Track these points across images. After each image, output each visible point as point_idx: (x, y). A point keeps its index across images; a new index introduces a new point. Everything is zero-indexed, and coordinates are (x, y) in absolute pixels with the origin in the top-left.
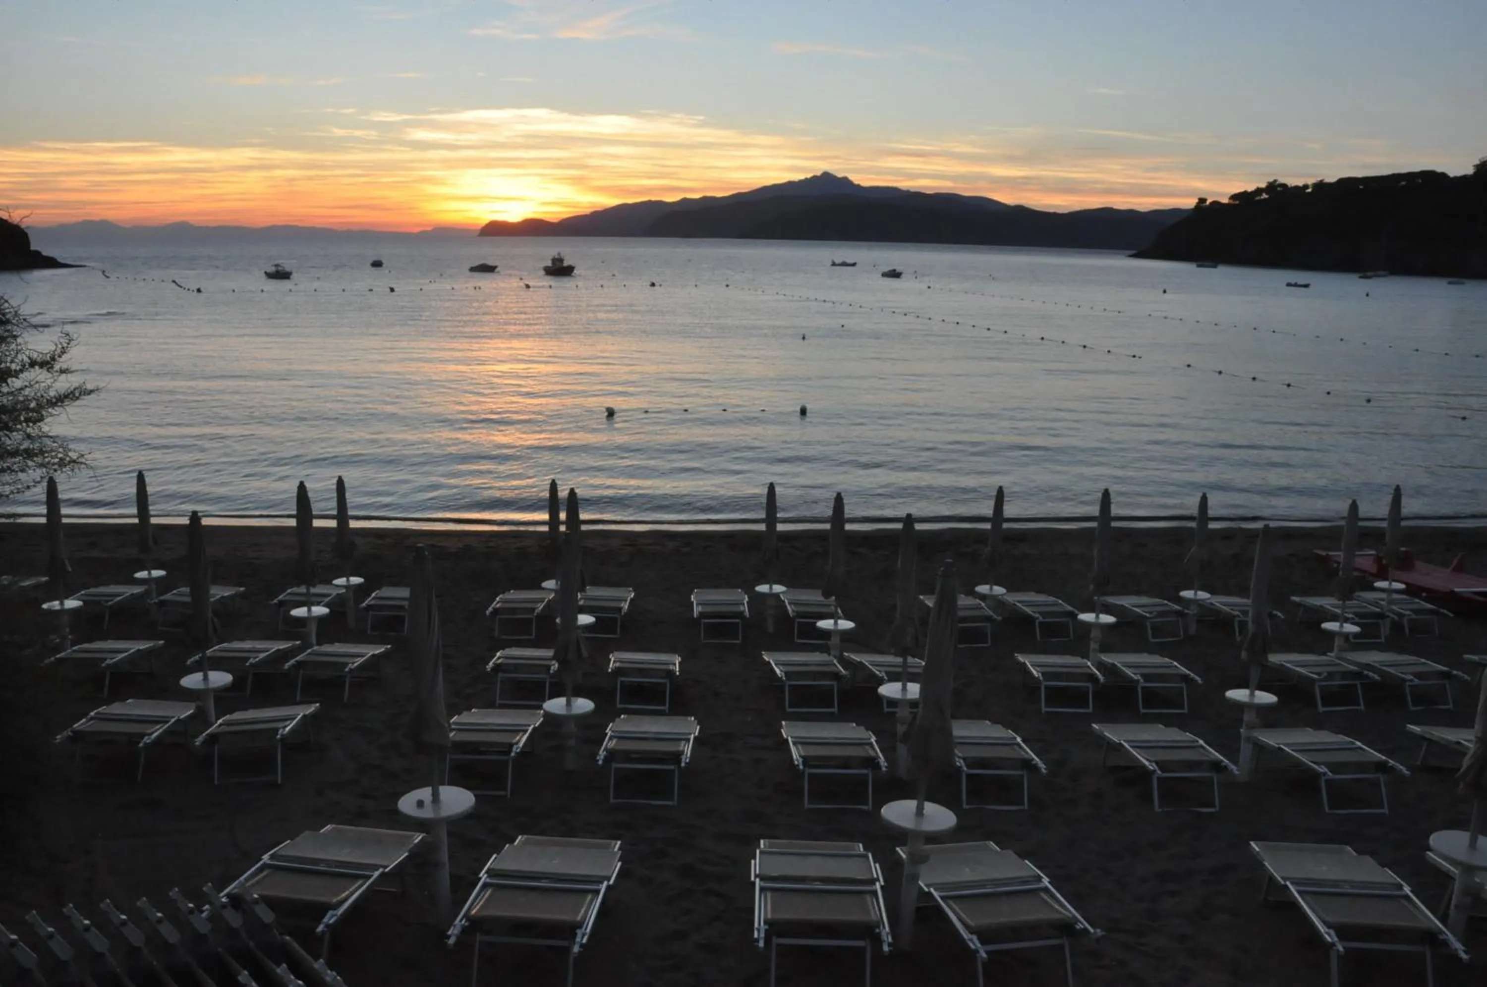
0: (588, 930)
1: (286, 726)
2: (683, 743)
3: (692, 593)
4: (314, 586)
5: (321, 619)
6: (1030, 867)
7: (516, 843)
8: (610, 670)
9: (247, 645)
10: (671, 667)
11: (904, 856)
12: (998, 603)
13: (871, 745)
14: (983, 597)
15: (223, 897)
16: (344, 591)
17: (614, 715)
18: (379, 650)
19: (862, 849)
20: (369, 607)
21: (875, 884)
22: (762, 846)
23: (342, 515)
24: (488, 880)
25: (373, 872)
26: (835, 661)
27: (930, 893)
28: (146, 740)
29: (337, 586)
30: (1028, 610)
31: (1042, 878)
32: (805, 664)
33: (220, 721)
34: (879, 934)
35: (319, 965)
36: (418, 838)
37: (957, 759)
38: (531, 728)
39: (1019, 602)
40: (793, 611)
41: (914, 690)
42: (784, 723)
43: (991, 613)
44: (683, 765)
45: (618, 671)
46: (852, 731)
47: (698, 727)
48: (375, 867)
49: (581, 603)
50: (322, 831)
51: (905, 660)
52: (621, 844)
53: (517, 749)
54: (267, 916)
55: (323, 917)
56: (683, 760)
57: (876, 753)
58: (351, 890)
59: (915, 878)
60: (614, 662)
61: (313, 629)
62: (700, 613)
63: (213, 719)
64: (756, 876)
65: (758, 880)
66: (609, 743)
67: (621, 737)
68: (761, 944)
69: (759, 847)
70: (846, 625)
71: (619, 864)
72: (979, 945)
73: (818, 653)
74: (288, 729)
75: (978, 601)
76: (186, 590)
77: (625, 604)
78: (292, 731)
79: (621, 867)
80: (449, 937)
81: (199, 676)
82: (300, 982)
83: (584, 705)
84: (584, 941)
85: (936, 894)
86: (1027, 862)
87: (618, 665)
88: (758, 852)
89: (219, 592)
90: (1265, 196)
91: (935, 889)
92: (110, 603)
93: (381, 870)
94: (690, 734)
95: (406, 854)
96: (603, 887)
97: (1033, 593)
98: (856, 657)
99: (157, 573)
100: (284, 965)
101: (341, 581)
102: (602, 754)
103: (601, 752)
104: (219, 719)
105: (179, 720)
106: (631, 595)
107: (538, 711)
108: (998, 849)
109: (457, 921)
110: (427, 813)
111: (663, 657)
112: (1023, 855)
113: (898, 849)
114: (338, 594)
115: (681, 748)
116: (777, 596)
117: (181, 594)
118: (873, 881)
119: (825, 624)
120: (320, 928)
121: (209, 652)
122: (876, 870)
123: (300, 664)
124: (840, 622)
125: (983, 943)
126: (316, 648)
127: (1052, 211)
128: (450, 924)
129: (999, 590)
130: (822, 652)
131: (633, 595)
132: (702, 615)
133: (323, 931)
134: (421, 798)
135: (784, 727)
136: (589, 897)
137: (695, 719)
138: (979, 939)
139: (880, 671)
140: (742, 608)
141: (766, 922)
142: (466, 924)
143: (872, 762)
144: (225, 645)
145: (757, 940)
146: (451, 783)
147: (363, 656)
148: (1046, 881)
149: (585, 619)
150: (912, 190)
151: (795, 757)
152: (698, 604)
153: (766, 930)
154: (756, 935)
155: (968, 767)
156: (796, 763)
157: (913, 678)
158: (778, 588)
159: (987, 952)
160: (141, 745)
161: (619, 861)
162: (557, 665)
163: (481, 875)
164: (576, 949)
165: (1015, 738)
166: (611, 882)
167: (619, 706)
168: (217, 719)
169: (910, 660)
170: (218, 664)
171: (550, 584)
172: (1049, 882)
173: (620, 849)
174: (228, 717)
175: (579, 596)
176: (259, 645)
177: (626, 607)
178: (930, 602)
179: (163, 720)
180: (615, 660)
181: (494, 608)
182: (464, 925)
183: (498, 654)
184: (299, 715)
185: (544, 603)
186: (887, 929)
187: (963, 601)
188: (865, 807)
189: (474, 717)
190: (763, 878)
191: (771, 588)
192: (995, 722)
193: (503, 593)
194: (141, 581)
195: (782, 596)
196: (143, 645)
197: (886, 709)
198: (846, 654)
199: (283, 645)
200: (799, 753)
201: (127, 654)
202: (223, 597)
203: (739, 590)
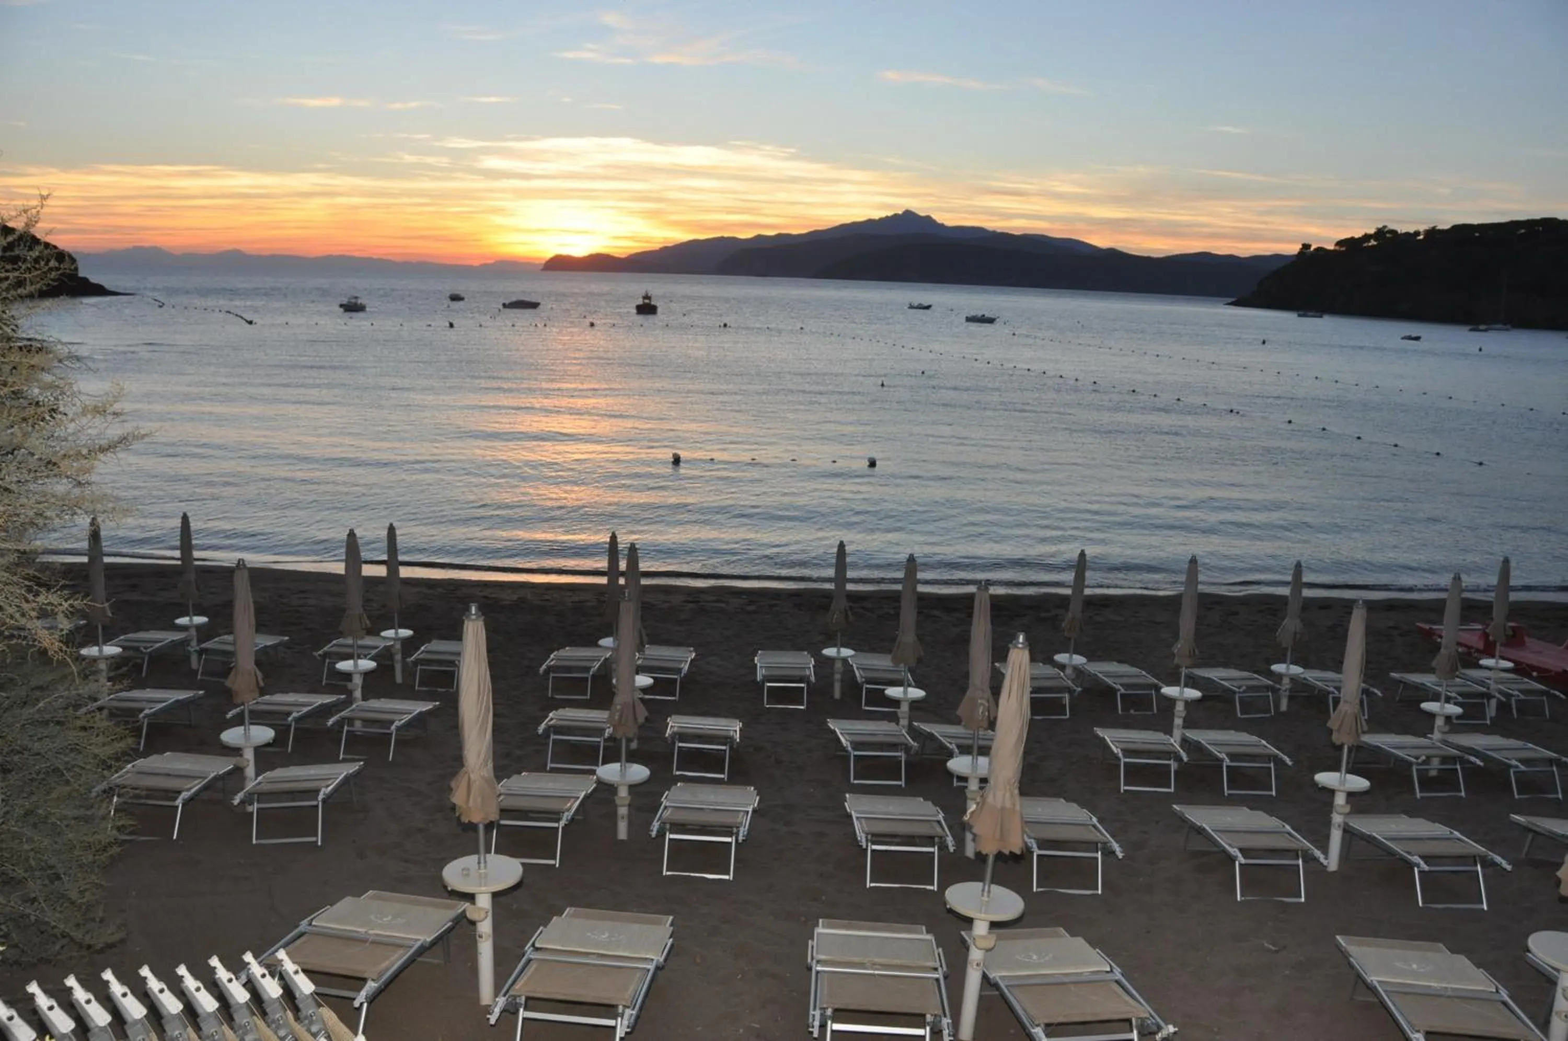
1: (328, 786)
2: (741, 815)
3: (756, 655)
4: (361, 637)
5: (367, 673)
6: (1102, 957)
7: (564, 916)
8: (667, 735)
9: (291, 698)
10: (731, 734)
11: (969, 941)
12: (1079, 672)
13: (939, 822)
14: (1062, 666)
16: (392, 643)
17: (670, 783)
18: (427, 707)
19: (924, 933)
20: (418, 661)
21: (936, 970)
22: (820, 925)
23: (392, 563)
24: (533, 955)
25: (413, 944)
26: (904, 732)
27: (995, 983)
28: (184, 795)
29: (384, 638)
30: (1109, 681)
31: (1114, 968)
32: (872, 734)
33: (261, 778)
34: (940, 1023)
36: (462, 907)
37: (1027, 838)
38: (582, 795)
39: (1100, 672)
40: (861, 676)
41: (985, 764)
42: (847, 795)
43: (1070, 683)
44: (740, 837)
45: (676, 737)
46: (919, 807)
47: (758, 799)
48: (415, 940)
49: (640, 662)
50: (362, 897)
52: (672, 920)
53: (567, 816)
55: (361, 989)
56: (741, 832)
57: (944, 830)
58: (391, 960)
60: (673, 726)
61: (358, 683)
62: (764, 676)
63: (254, 775)
64: (813, 957)
65: (814, 962)
66: (663, 814)
67: (676, 807)
68: (814, 1030)
69: (817, 927)
70: (916, 693)
71: (671, 941)
72: (1044, 1039)
73: (885, 722)
74: (330, 788)
75: (1058, 670)
76: (229, 638)
77: (685, 664)
78: (334, 790)
79: (671, 944)
80: (491, 1013)
81: (240, 731)
83: (639, 772)
84: (631, 1022)
85: (1000, 983)
86: (1100, 953)
87: (676, 729)
88: (816, 933)
89: (262, 641)
90: (1373, 243)
92: (149, 650)
93: (419, 943)
94: (749, 805)
95: (450, 924)
96: (654, 965)
97: (1115, 663)
98: (926, 727)
99: (200, 620)
101: (390, 633)
103: (655, 822)
104: (259, 776)
105: (217, 776)
107: (591, 777)
108: (1068, 936)
109: (500, 997)
111: (723, 723)
112: (1094, 944)
113: (962, 934)
114: (385, 646)
115: (739, 820)
116: (845, 660)
117: (223, 642)
118: (935, 967)
119: (894, 691)
120: (358, 1000)
121: (251, 704)
122: (939, 955)
123: (345, 720)
124: (910, 689)
126: (360, 703)
127: (1146, 255)
129: (1079, 660)
130: (890, 721)
131: (693, 655)
132: (766, 678)
133: (361, 1004)
134: (464, 867)
135: (848, 801)
136: (639, 975)
137: (755, 789)
139: (950, 743)
140: (808, 673)
142: (510, 1000)
143: (939, 841)
144: (267, 697)
147: (410, 713)
149: (642, 680)
150: (999, 231)
151: (858, 832)
152: (762, 666)
153: (821, 1016)
154: (811, 1021)
155: (1040, 847)
156: (859, 838)
157: (986, 751)
158: (846, 652)
160: (178, 800)
161: (670, 936)
162: (611, 729)
163: (526, 949)
165: (1091, 819)
166: (661, 961)
167: (675, 773)
168: (257, 776)
169: (981, 732)
170: (260, 718)
171: (607, 642)
172: (1122, 975)
173: (671, 924)
174: (269, 774)
175: (637, 655)
176: (302, 698)
177: (686, 667)
179: (201, 775)
180: (673, 724)
181: (548, 666)
182: (507, 1001)
183: (551, 715)
184: (341, 773)
185: (600, 662)
186: (948, 1018)
187: (1042, 669)
188: (929, 887)
189: (524, 781)
190: (820, 960)
191: (838, 652)
192: (1070, 800)
193: (558, 649)
194: (184, 628)
195: (849, 659)
196: (182, 695)
197: (955, 783)
198: (916, 724)
199: (328, 699)
200: (862, 827)
201: (164, 704)
202: (266, 647)
203: (806, 653)
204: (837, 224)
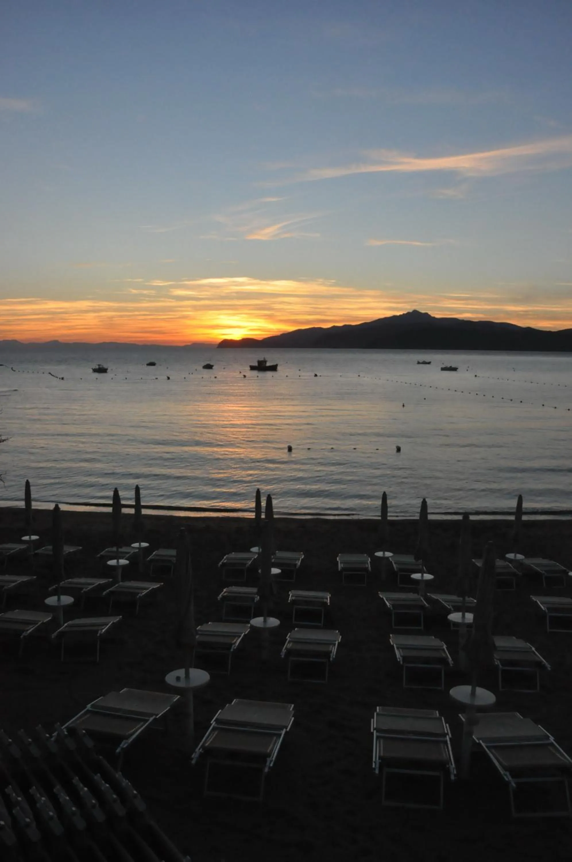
0: (274, 759)
1: (103, 629)
2: (331, 646)
3: (337, 556)
4: (121, 547)
5: (124, 567)
6: (542, 730)
7: (233, 703)
8: (289, 601)
9: (83, 580)
10: (325, 600)
11: (463, 719)
12: (519, 564)
13: (443, 650)
14: (510, 561)
15: (64, 728)
16: (137, 550)
17: (291, 628)
18: (156, 586)
19: (438, 715)
20: (151, 561)
21: (446, 737)
22: (378, 710)
23: (138, 506)
24: (216, 725)
25: (149, 717)
26: (422, 599)
27: (479, 744)
28: (25, 634)
29: (134, 548)
30: (538, 569)
31: (550, 737)
32: (404, 600)
33: (66, 624)
34: (449, 768)
35: (118, 775)
36: (177, 698)
37: (495, 660)
38: (243, 635)
39: (532, 564)
40: (397, 568)
41: (469, 617)
42: (391, 635)
43: (515, 570)
44: (331, 659)
45: (294, 602)
46: (432, 641)
47: (341, 637)
48: (151, 715)
49: (273, 561)
50: (121, 692)
51: (464, 599)
52: (294, 707)
53: (234, 647)
54: (89, 743)
55: (120, 744)
56: (332, 656)
57: (446, 654)
58: (137, 728)
59: (470, 734)
60: (292, 596)
61: (120, 572)
62: (342, 568)
63: (62, 622)
64: (374, 729)
65: (375, 732)
66: (288, 645)
67: (296, 642)
68: (377, 771)
69: (376, 710)
70: (428, 577)
71: (293, 719)
72: (510, 779)
73: (412, 594)
74: (103, 631)
75: (507, 563)
76: (50, 547)
77: (298, 562)
78: (107, 631)
79: (294, 720)
80: (192, 759)
81: (55, 598)
82: (107, 785)
83: (274, 622)
84: (271, 765)
85: (483, 744)
86: (539, 726)
87: (294, 598)
88: (375, 714)
89: (68, 549)
91: (483, 742)
92: (8, 554)
93: (154, 717)
94: (336, 641)
95: (169, 708)
96: (283, 732)
97: (541, 559)
98: (434, 596)
99: (34, 537)
100: (99, 775)
101: (136, 545)
102: (284, 650)
103: (283, 650)
104: (65, 623)
105: (43, 623)
106: (302, 556)
107: (247, 625)
108: (522, 718)
109: (197, 750)
110: (181, 684)
111: (320, 594)
112: (537, 721)
113: (460, 715)
114: (134, 552)
115: (330, 649)
116: (388, 558)
117: (47, 549)
118: (445, 735)
119: (416, 576)
120: (118, 750)
121: (62, 584)
122: (447, 728)
123: (112, 592)
124: (425, 575)
125: (513, 776)
126: (121, 583)
127: (548, 330)
128: (194, 751)
129: (520, 557)
130: (414, 593)
131: (303, 557)
132: (343, 569)
133: (119, 753)
134: (178, 675)
135: (392, 638)
136: (275, 738)
137: (339, 632)
138: (510, 774)
139: (448, 605)
140: (367, 566)
141: (380, 758)
142: (202, 752)
143: (443, 661)
144: (70, 580)
145: (375, 769)
146: (197, 667)
147: (147, 589)
148: (552, 739)
149: (275, 571)
150: (465, 319)
151: (398, 657)
152: (341, 563)
153: (380, 763)
154: (374, 766)
155: (502, 665)
156: (398, 660)
157: (469, 610)
158: (388, 554)
159: (515, 783)
160: (22, 637)
161: (293, 716)
162: (258, 597)
163: (212, 722)
164: (266, 770)
165: (531, 648)
166: (288, 729)
167: (294, 622)
168: (64, 623)
169: (467, 599)
170: (66, 591)
171: (255, 549)
172: (554, 740)
173: (293, 709)
174: (70, 622)
175: (272, 557)
176: (89, 580)
177: (299, 564)
178: (479, 563)
179: (34, 623)
180: (292, 595)
181: (222, 563)
182: (201, 752)
183: (225, 590)
184: (110, 622)
185: (251, 561)
186: (454, 766)
187: (499, 563)
188: (439, 688)
189: (210, 627)
190: (378, 730)
191: (384, 554)
192: (518, 637)
193: (228, 554)
194: (25, 542)
195: (390, 559)
196: (25, 579)
197: (452, 628)
198: (428, 594)
199: (102, 581)
200: (400, 654)
201: (16, 583)
202: (69, 552)
203: (365, 555)
204: (377, 319)
